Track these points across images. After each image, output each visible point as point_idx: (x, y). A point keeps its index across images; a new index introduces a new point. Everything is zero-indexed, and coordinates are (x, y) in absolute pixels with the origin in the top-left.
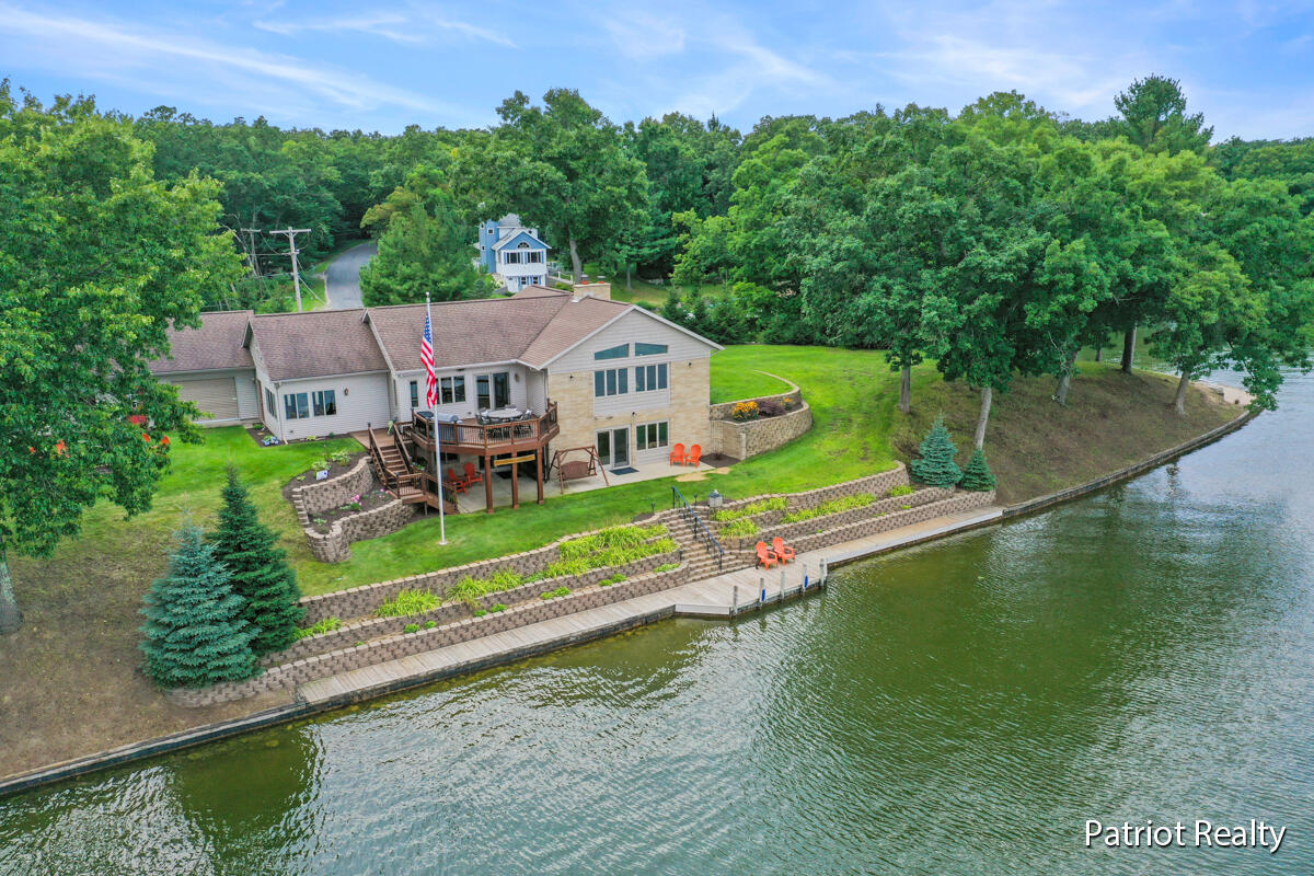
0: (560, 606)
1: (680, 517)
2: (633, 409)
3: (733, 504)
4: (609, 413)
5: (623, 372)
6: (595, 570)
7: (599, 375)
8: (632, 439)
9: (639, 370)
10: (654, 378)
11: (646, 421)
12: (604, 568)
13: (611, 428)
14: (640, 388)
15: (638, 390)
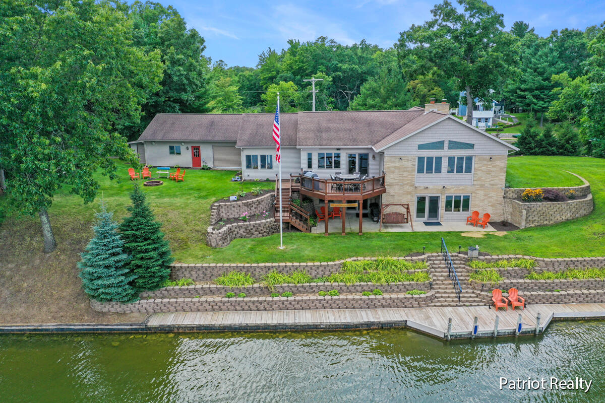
0: (327, 302)
1: (443, 260)
2: (444, 184)
3: (489, 257)
4: (426, 185)
5: (439, 159)
6: (362, 283)
7: (421, 159)
8: (442, 204)
9: (451, 159)
10: (462, 166)
11: (453, 193)
12: (369, 283)
13: (427, 194)
14: (451, 171)
15: (448, 172)
